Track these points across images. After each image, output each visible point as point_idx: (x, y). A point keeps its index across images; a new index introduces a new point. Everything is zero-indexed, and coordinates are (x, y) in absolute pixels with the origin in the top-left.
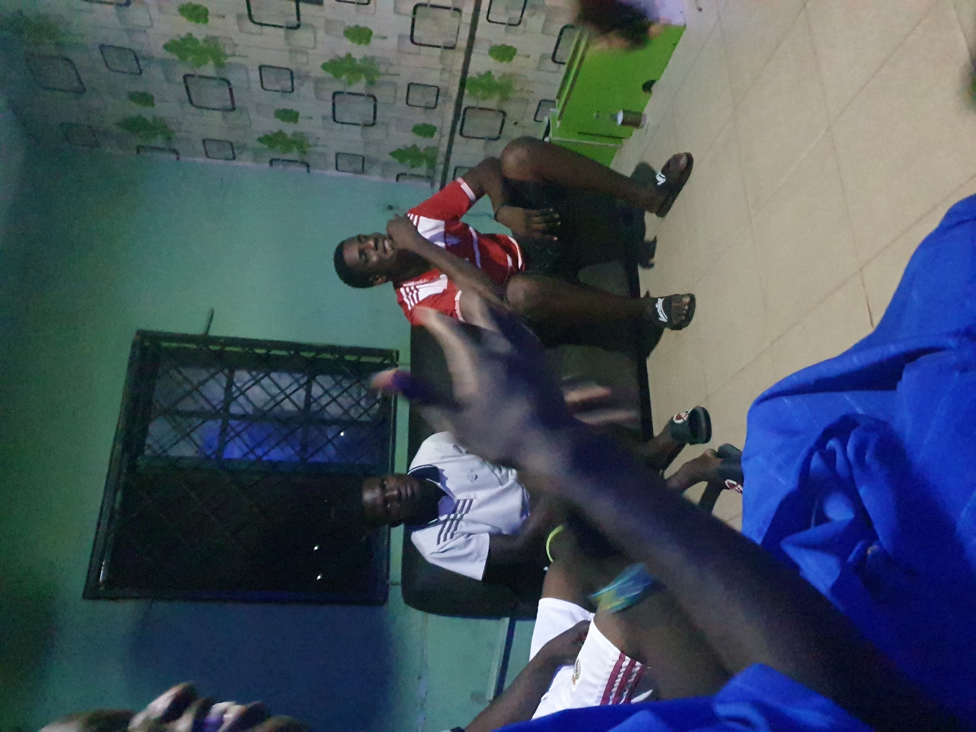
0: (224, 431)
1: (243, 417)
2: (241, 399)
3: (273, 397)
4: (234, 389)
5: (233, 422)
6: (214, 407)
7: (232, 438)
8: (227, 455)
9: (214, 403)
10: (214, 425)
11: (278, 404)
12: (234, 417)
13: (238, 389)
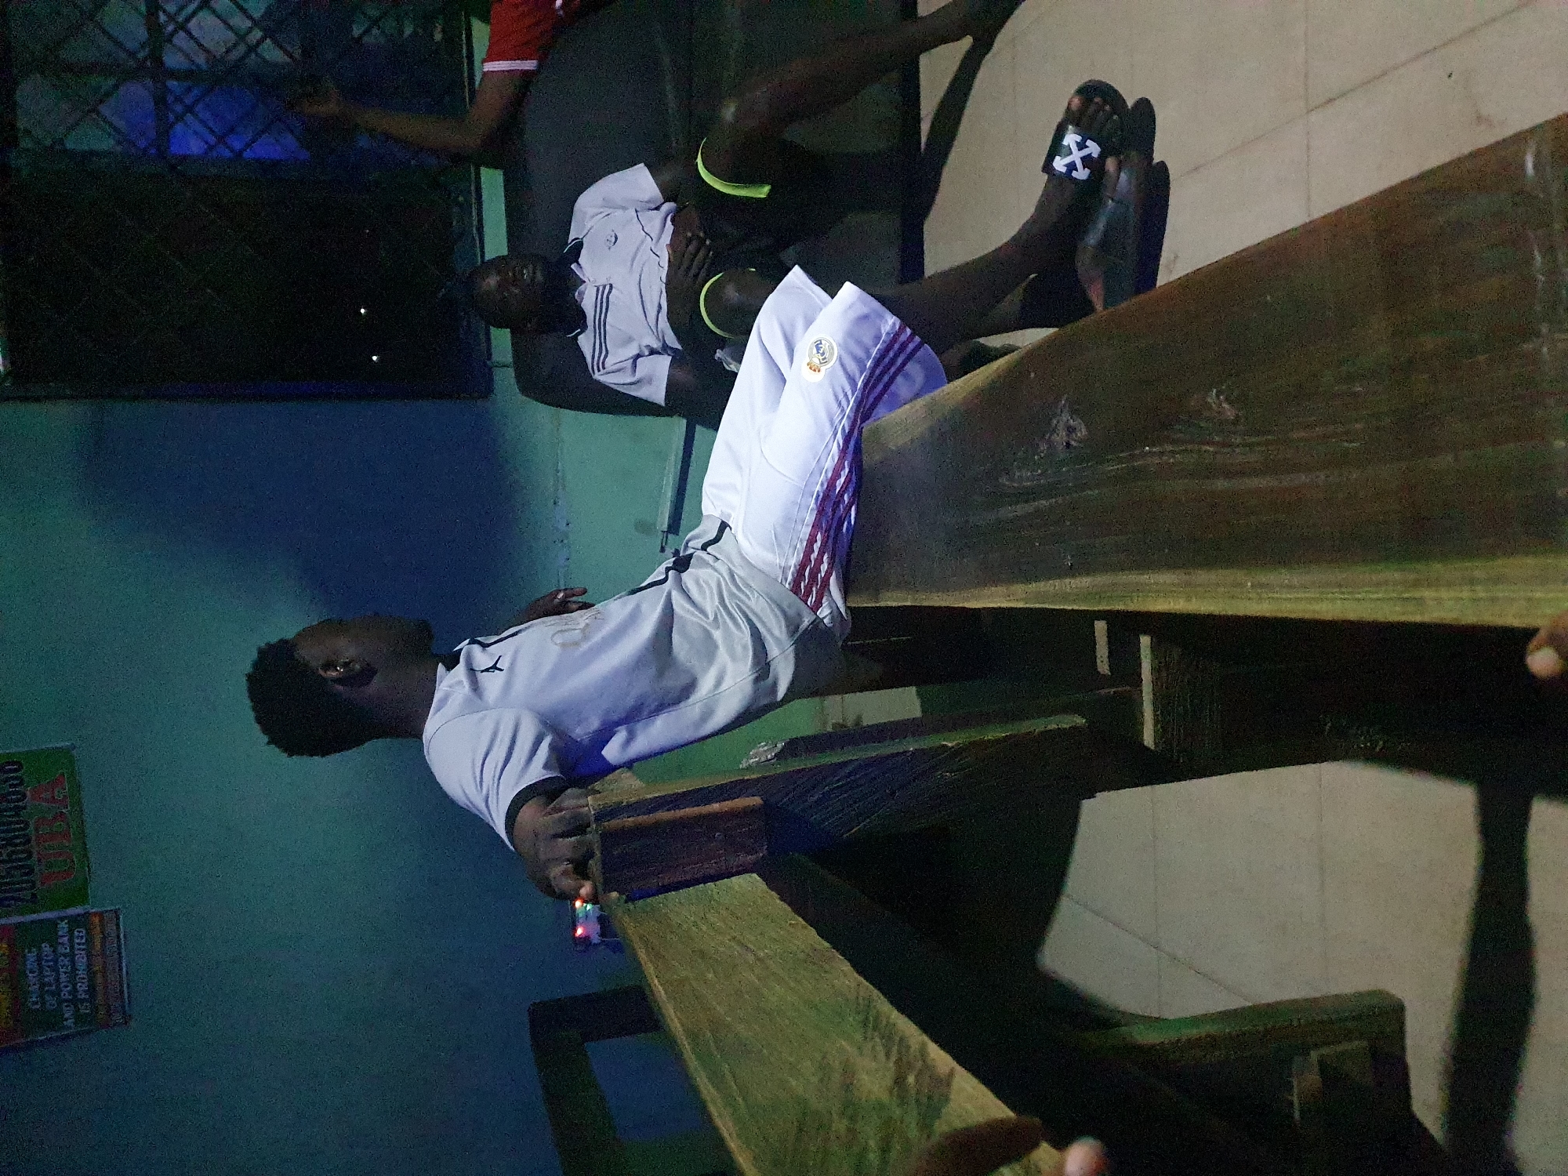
0: (160, 101)
1: (190, 75)
2: (180, 39)
3: (241, 37)
4: (162, 18)
5: (172, 84)
6: (132, 54)
7: (180, 118)
8: (175, 149)
9: (129, 45)
10: (138, 92)
11: (252, 49)
12: (173, 74)
13: (171, 18)
